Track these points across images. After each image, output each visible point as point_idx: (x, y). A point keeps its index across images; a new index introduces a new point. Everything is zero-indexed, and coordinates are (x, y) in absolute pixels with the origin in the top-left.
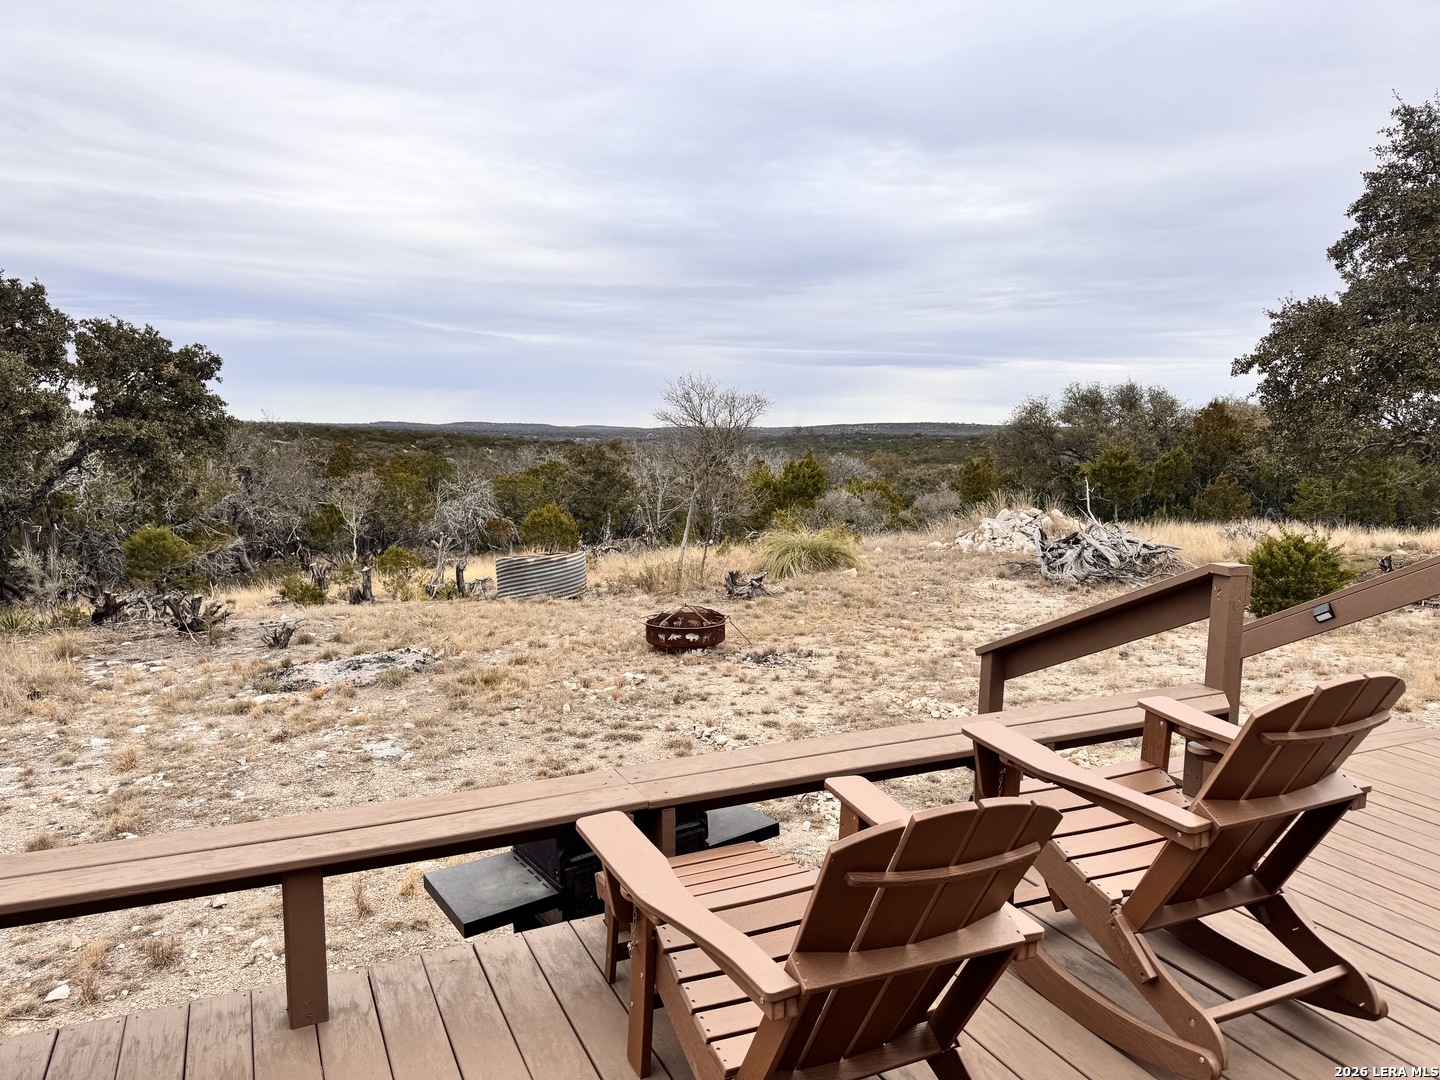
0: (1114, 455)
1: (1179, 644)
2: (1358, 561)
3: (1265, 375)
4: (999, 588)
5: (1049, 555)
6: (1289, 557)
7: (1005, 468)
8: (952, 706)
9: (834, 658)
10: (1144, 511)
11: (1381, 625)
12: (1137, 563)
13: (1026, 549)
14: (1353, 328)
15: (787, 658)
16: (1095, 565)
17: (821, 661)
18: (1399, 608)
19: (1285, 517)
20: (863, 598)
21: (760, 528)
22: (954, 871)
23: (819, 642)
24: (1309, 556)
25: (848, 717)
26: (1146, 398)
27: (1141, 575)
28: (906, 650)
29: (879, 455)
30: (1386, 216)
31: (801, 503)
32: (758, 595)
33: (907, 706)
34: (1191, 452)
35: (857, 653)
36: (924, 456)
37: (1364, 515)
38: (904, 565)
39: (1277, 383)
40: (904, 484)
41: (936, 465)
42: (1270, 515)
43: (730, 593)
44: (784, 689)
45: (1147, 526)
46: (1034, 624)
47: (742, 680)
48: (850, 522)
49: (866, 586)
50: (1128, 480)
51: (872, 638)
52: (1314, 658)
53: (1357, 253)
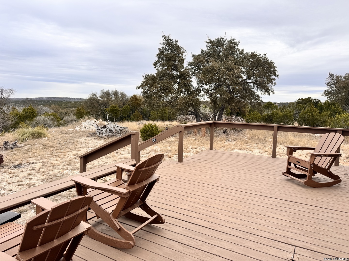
0: (113, 106)
1: (129, 149)
2: (162, 128)
3: (143, 90)
4: (87, 140)
5: (99, 131)
6: (149, 128)
7: (88, 109)
8: (75, 171)
9: (41, 163)
10: (121, 119)
11: (166, 141)
12: (119, 131)
13: (94, 129)
14: (158, 81)
15: (26, 165)
16: (110, 132)
17: (36, 164)
18: (168, 137)
19: (149, 120)
20: (49, 146)
21: (15, 128)
22: (65, 218)
23: (36, 159)
24: (153, 128)
25: (45, 179)
26: (119, 93)
27: (120, 134)
28: (62, 158)
29: (53, 106)
30: (163, 58)
31: (29, 120)
32: (15, 148)
33: (63, 173)
34: (130, 106)
35: (48, 161)
36: (66, 106)
37: (163, 118)
38: (61, 136)
39: (145, 91)
40: (61, 114)
41: (69, 109)
42: (146, 119)
43: (5, 148)
44: (25, 174)
45: (121, 123)
46: (96, 148)
47: (10, 174)
48: (45, 125)
49: (50, 142)
50: (117, 112)
51: (53, 156)
52: (155, 149)
53: (158, 65)
